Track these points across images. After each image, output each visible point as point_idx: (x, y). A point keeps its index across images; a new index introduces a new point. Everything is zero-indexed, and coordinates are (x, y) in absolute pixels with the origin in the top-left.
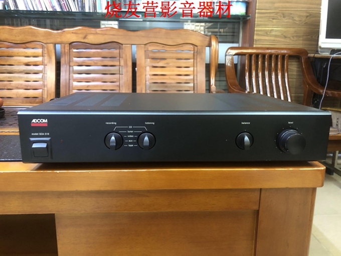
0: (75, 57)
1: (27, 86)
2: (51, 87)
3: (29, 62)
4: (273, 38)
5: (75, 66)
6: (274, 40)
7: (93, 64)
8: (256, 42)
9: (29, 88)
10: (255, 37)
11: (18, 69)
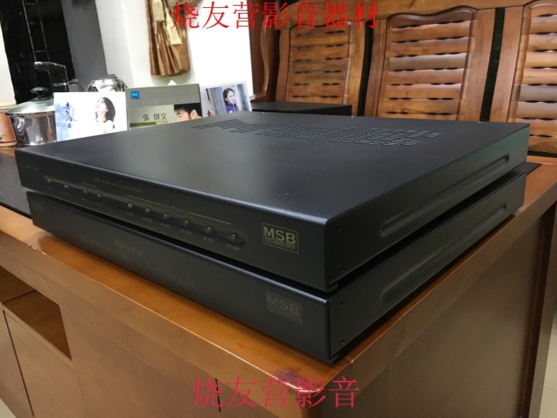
0: (393, 42)
1: (325, 92)
2: (354, 94)
3: (331, 55)
5: (392, 56)
7: (420, 53)
9: (326, 95)
11: (316, 65)
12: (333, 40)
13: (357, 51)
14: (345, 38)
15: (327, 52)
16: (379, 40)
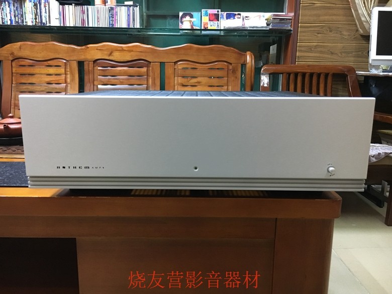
0: (99, 76)
3: (51, 81)
4: (317, 55)
5: (99, 84)
6: (319, 57)
7: (118, 83)
10: (298, 54)
11: (39, 87)
12: (52, 70)
13: (73, 80)
14: (62, 70)
15: (48, 79)
16: (89, 74)
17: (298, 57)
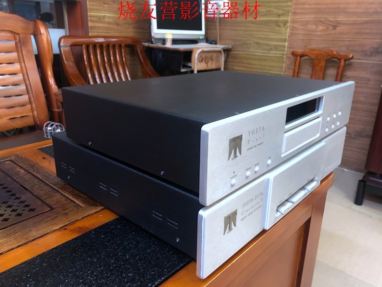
4: (106, 25)
6: (108, 28)
8: (91, 30)
10: (90, 24)
17: (91, 27)
